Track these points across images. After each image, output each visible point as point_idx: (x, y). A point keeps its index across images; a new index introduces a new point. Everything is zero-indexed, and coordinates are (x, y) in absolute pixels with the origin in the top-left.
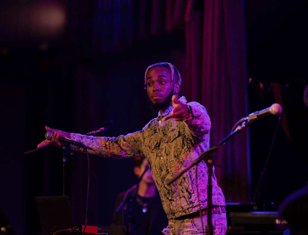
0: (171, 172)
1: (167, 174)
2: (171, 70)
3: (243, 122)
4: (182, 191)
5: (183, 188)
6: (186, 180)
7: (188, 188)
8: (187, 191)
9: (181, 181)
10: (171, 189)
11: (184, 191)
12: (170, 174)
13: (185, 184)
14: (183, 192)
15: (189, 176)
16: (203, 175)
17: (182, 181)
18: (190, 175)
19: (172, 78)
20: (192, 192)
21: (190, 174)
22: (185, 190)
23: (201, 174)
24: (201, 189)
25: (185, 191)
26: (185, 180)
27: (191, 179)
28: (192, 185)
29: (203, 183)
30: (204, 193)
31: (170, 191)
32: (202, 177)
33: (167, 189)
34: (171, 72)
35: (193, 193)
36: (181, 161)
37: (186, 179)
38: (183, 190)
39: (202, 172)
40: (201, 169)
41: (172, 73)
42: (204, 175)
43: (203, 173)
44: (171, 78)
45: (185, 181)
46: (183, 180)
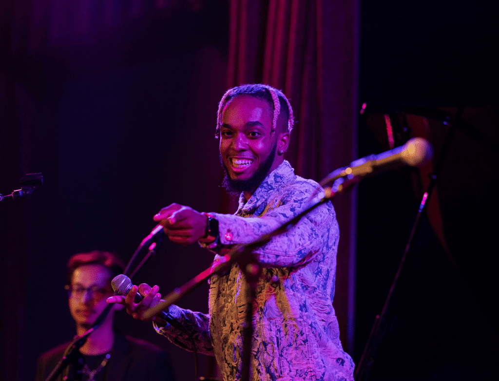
0: (238, 328)
1: (230, 333)
2: (274, 106)
3: (337, 178)
4: (257, 369)
5: (260, 364)
6: (269, 347)
7: (270, 365)
8: (268, 371)
9: (258, 349)
10: (235, 366)
11: (261, 371)
12: (236, 333)
13: (266, 355)
14: (259, 372)
15: (275, 340)
16: (303, 341)
17: (260, 350)
18: (277, 338)
19: (275, 124)
20: (277, 374)
21: (278, 336)
22: (264, 369)
23: (300, 337)
24: (297, 370)
25: (263, 371)
26: (266, 348)
27: (278, 346)
28: (279, 360)
29: (303, 358)
30: (304, 379)
31: (235, 370)
32: (301, 344)
33: (229, 364)
34: (274, 109)
35: (280, 377)
36: (261, 308)
37: (270, 345)
38: (260, 368)
39: (302, 335)
40: (301, 328)
41: (275, 113)
42: (307, 340)
43: (304, 336)
44: (272, 124)
45: (266, 350)
46: (262, 347)
